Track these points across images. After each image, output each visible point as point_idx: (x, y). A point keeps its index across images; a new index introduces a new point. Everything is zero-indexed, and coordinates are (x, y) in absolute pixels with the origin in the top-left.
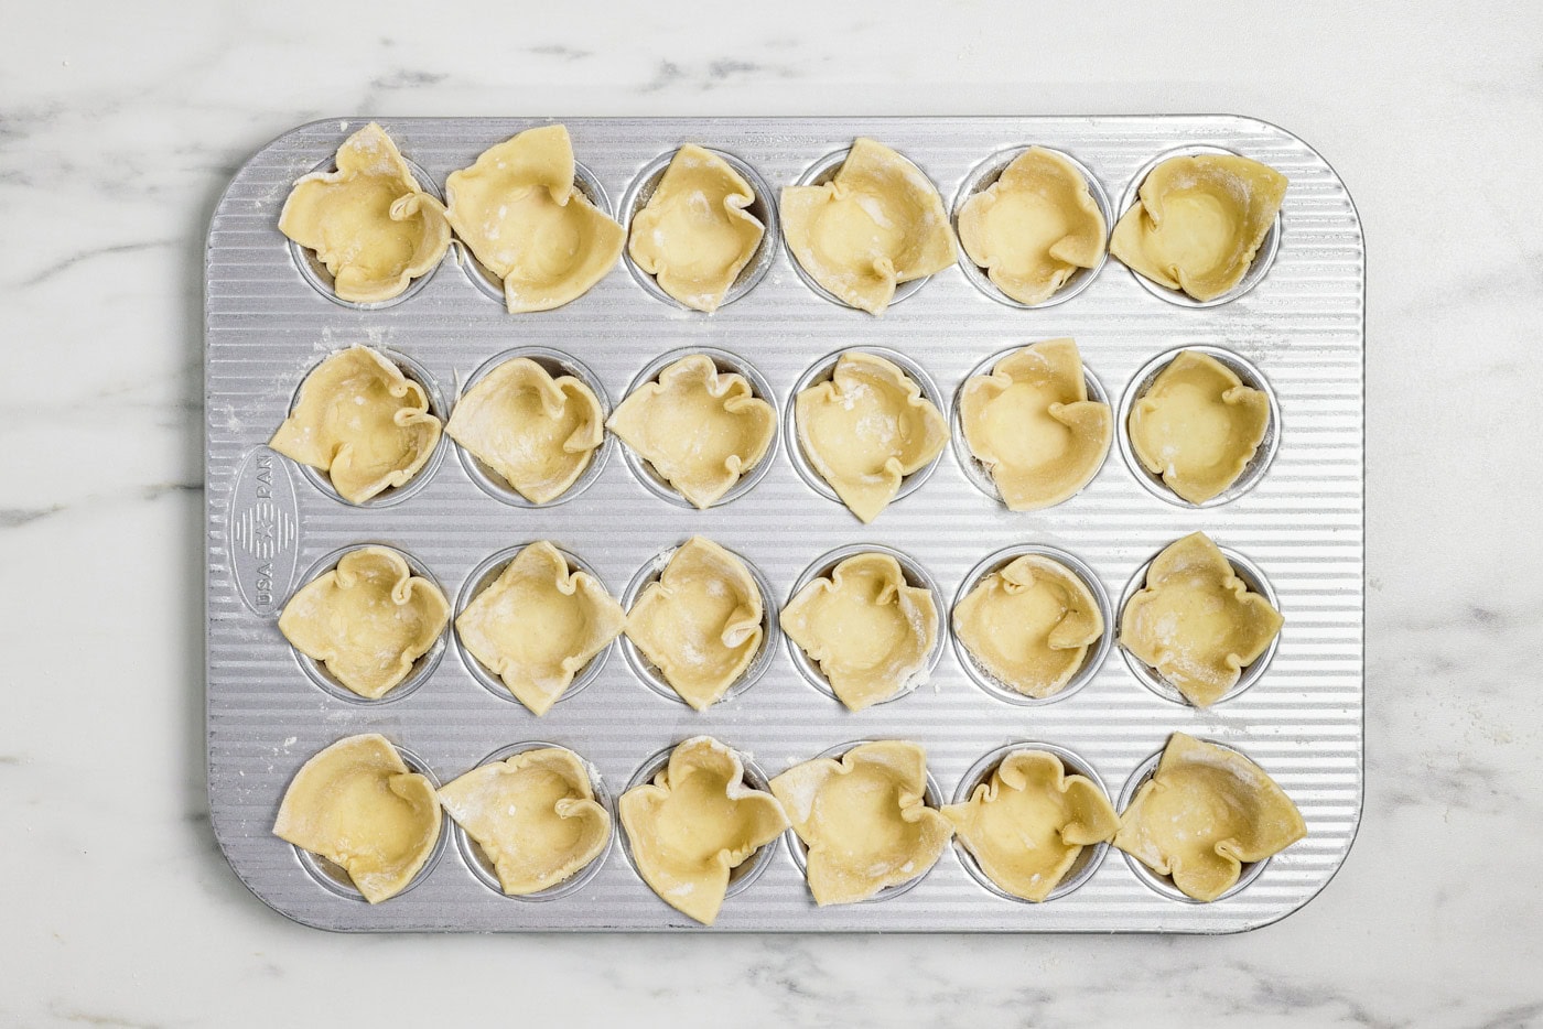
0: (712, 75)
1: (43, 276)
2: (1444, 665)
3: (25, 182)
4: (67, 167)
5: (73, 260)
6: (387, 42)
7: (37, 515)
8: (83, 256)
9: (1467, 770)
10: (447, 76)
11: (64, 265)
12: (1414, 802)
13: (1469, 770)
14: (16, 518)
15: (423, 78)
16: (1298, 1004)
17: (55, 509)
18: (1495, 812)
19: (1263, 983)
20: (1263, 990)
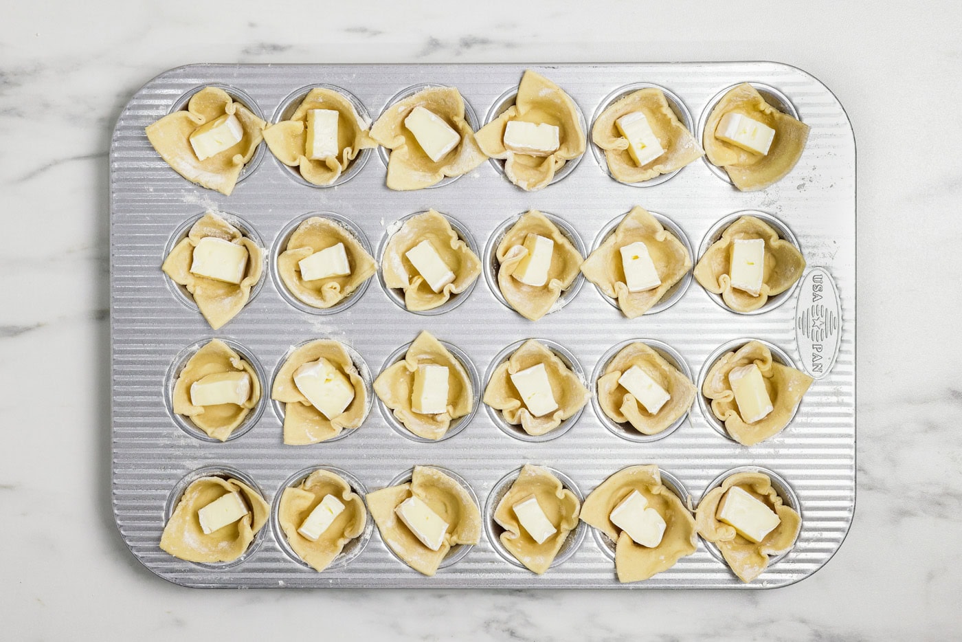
0: (461, 46)
1: (31, 176)
2: (931, 427)
3: (20, 115)
4: (47, 106)
5: (50, 165)
6: (252, 25)
7: (28, 329)
8: (56, 162)
10: (290, 47)
11: (44, 169)
12: (912, 515)
13: (948, 494)
14: (13, 332)
15: (275, 48)
17: (39, 326)
19: (816, 631)
20: (816, 636)
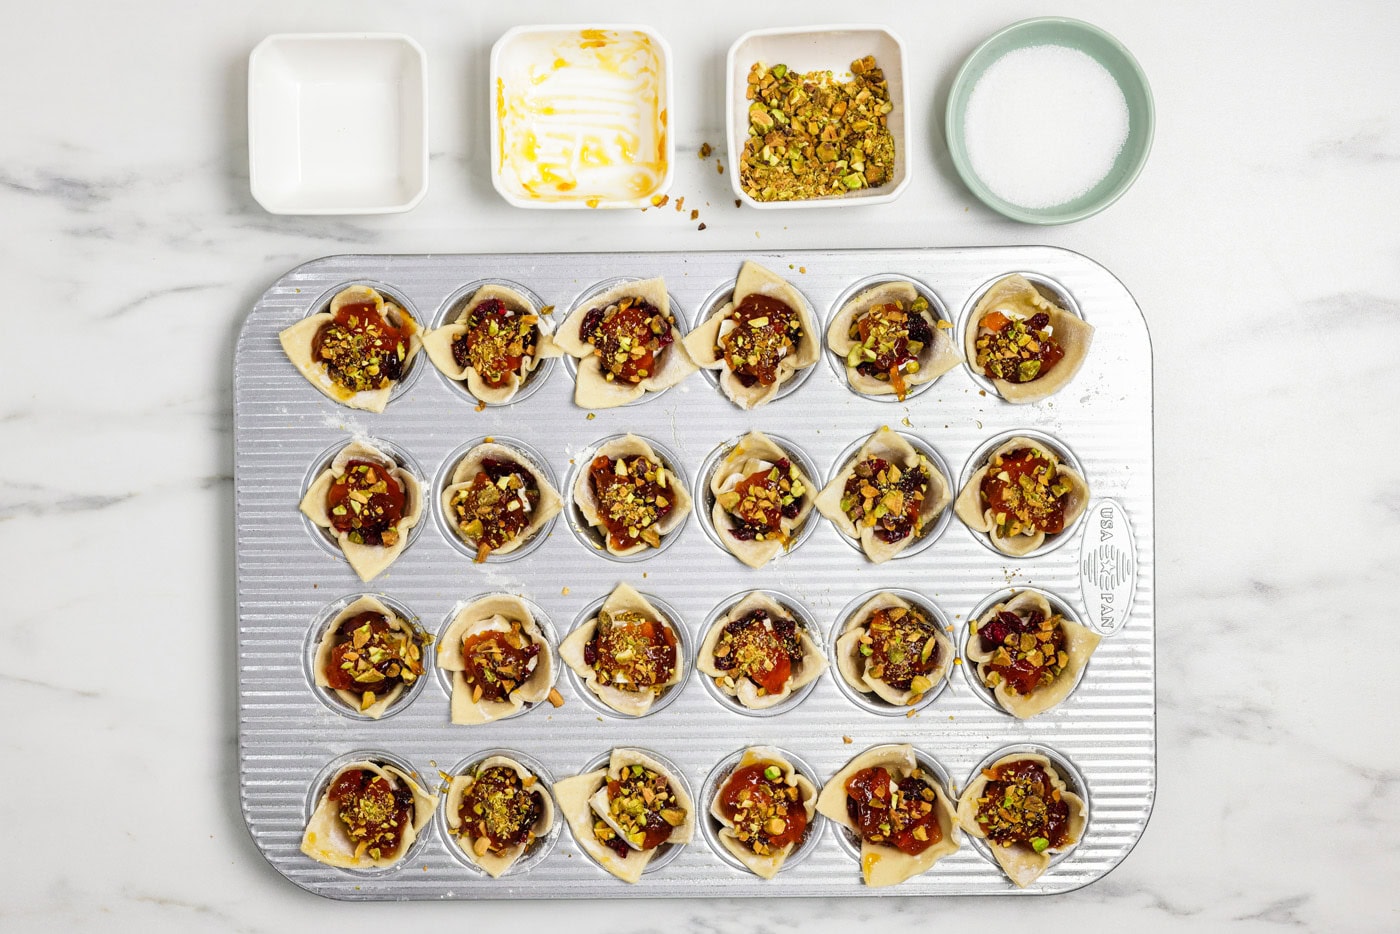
1: (122, 311)
3: (108, 237)
4: (141, 225)
5: (146, 298)
7: (116, 500)
8: (153, 295)
9: (1249, 710)
11: (138, 302)
16: (1112, 894)
17: (130, 496)
18: (1270, 744)
